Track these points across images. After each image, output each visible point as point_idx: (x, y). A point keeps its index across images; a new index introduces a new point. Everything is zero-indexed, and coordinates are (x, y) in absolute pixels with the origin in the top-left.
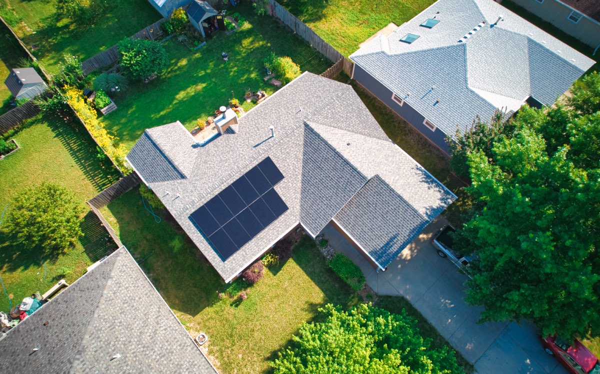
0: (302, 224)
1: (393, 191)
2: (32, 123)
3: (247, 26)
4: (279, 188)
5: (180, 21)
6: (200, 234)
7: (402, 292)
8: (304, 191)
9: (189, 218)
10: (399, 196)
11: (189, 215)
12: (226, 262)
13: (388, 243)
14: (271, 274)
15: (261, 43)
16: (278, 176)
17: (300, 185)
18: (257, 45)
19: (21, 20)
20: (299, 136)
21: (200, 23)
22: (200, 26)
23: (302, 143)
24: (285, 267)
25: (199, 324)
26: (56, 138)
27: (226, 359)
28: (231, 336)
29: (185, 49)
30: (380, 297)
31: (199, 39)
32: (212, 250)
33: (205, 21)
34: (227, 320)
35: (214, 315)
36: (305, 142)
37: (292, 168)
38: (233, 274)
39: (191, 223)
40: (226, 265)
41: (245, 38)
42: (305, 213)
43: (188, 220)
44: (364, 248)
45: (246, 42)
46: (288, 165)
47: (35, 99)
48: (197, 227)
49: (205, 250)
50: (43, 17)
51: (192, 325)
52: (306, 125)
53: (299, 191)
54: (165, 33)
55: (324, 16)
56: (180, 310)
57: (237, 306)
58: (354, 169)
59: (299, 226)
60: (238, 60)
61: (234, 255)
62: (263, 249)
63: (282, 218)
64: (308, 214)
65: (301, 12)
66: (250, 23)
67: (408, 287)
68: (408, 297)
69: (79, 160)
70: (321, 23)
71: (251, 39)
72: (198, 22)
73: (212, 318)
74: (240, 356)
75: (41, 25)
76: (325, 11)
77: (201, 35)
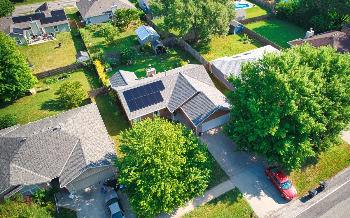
0: (168, 108)
1: (207, 97)
2: (78, 71)
3: (175, 53)
4: (162, 93)
5: (148, 47)
6: (125, 100)
8: (172, 96)
9: (123, 93)
10: (209, 99)
11: (123, 92)
12: (132, 112)
13: (200, 116)
15: (178, 59)
16: (163, 88)
17: (171, 93)
18: (176, 59)
19: (89, 42)
20: (176, 77)
21: (155, 47)
22: (155, 49)
23: (176, 79)
26: (85, 77)
29: (147, 56)
31: (154, 54)
32: (128, 107)
33: (158, 47)
36: (178, 79)
37: (170, 87)
38: (133, 117)
39: (123, 95)
40: (131, 114)
41: (173, 56)
42: (170, 104)
43: (122, 93)
44: (190, 118)
45: (172, 58)
46: (168, 85)
47: (83, 62)
48: (125, 97)
49: (125, 106)
50: (98, 42)
52: (180, 73)
53: (170, 96)
54: (141, 50)
55: (208, 53)
58: (193, 87)
59: (167, 108)
60: (166, 63)
61: (136, 111)
62: (148, 112)
63: (160, 103)
64: (171, 104)
65: (199, 51)
66: (177, 52)
69: (90, 84)
70: (206, 55)
71: (175, 57)
72: (154, 47)
75: (96, 44)
76: (209, 52)
77: (155, 52)
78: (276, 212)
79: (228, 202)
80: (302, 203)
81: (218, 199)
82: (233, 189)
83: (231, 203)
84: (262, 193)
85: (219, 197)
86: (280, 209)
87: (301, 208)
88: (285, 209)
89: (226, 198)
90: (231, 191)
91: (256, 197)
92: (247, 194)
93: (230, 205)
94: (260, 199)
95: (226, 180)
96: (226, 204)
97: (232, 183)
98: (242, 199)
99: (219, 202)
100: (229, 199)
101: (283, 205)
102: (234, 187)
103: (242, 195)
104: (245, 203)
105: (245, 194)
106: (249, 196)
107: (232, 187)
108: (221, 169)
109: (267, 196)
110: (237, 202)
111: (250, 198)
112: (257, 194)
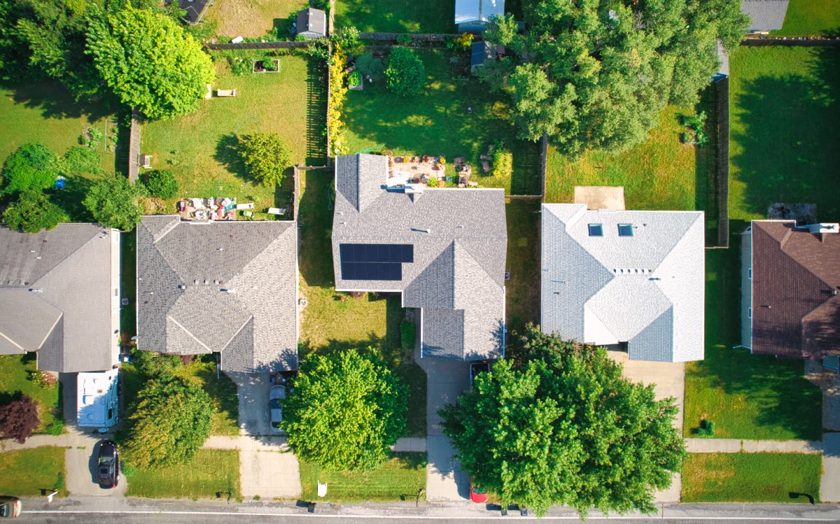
0: (402, 294)
4: (405, 266)
6: (340, 257)
7: (427, 371)
11: (341, 244)
12: (344, 280)
13: (436, 348)
14: (367, 299)
15: (508, 117)
16: (410, 259)
18: (503, 116)
23: (442, 250)
24: (379, 302)
25: (308, 292)
26: (306, 83)
27: (308, 322)
28: (320, 313)
29: (448, 73)
30: (414, 363)
32: (341, 270)
34: (324, 302)
35: (319, 294)
36: (444, 251)
37: (422, 260)
38: (342, 287)
39: (339, 249)
40: (342, 282)
41: (501, 101)
43: (339, 246)
44: (423, 337)
45: (498, 106)
46: (422, 257)
47: (310, 42)
48: (341, 252)
49: (337, 267)
51: (304, 290)
52: (453, 244)
56: (303, 276)
57: (335, 300)
58: (453, 296)
59: (399, 293)
60: (478, 119)
63: (393, 282)
67: (434, 372)
68: (428, 377)
72: (473, 64)
73: (317, 295)
74: (317, 327)
78: (449, 501)
79: (405, 464)
80: (485, 510)
81: (397, 455)
82: (421, 453)
83: (409, 467)
84: (452, 474)
85: (399, 453)
86: (456, 502)
87: (479, 513)
88: (462, 504)
89: (407, 458)
90: (418, 453)
91: (441, 475)
92: (434, 466)
93: (405, 468)
94: (443, 479)
95: (421, 437)
96: (402, 465)
97: (425, 444)
98: (422, 469)
99: (396, 459)
100: (409, 461)
101: (463, 499)
102: (424, 451)
103: (427, 464)
104: (424, 475)
105: (431, 465)
106: (435, 469)
107: (422, 449)
108: (426, 419)
109: (454, 480)
110: (416, 469)
111: (433, 472)
112: (444, 472)
